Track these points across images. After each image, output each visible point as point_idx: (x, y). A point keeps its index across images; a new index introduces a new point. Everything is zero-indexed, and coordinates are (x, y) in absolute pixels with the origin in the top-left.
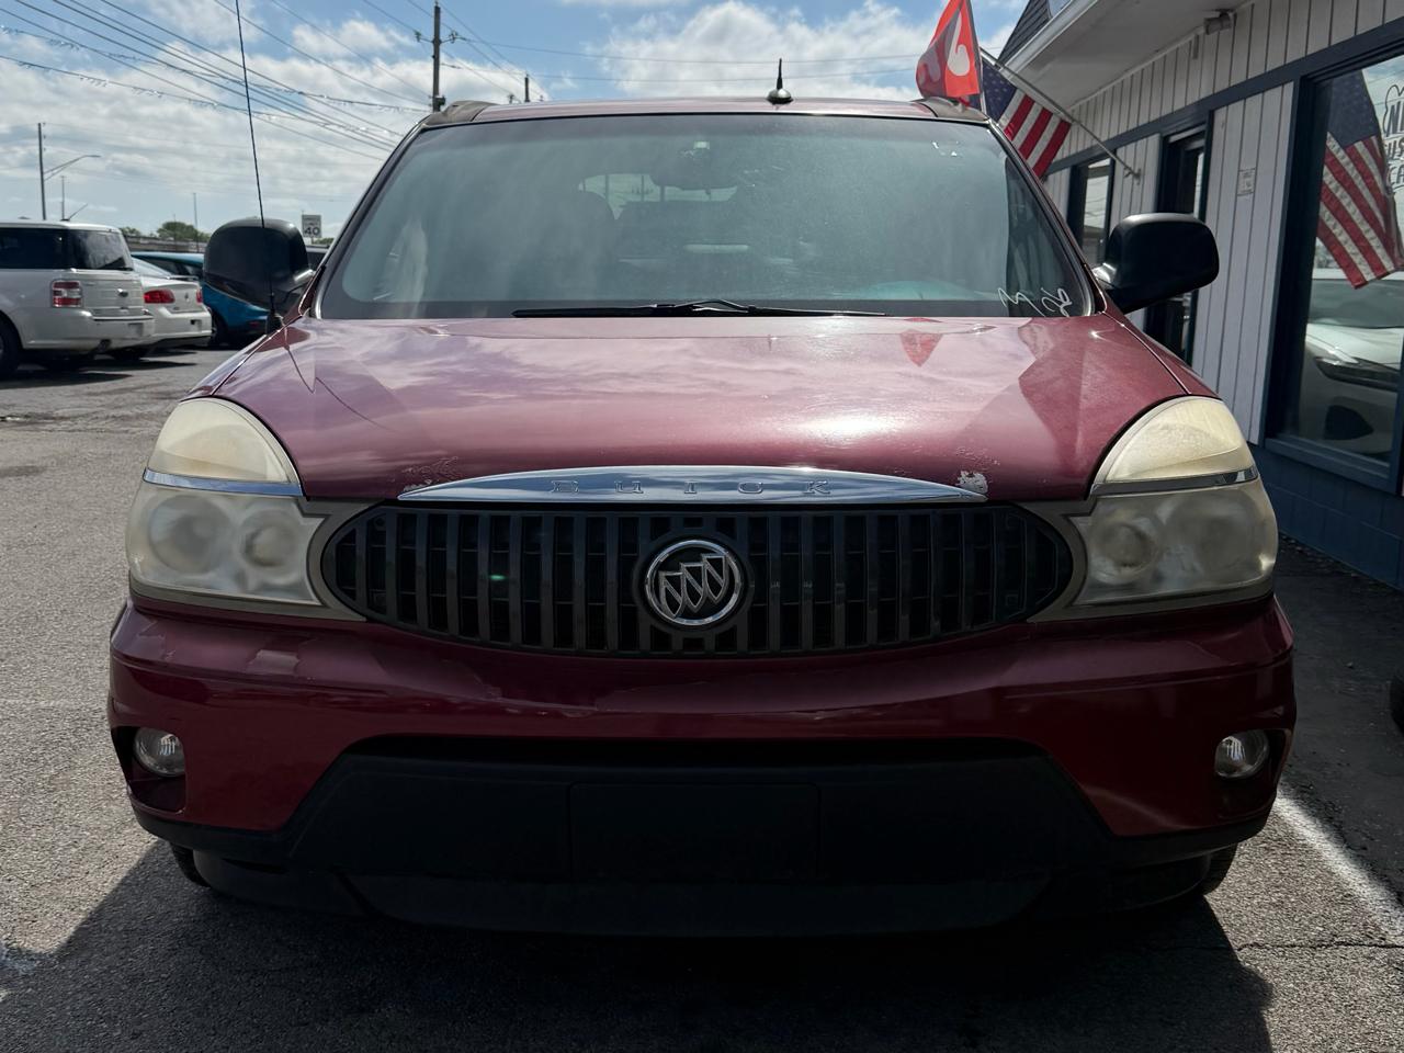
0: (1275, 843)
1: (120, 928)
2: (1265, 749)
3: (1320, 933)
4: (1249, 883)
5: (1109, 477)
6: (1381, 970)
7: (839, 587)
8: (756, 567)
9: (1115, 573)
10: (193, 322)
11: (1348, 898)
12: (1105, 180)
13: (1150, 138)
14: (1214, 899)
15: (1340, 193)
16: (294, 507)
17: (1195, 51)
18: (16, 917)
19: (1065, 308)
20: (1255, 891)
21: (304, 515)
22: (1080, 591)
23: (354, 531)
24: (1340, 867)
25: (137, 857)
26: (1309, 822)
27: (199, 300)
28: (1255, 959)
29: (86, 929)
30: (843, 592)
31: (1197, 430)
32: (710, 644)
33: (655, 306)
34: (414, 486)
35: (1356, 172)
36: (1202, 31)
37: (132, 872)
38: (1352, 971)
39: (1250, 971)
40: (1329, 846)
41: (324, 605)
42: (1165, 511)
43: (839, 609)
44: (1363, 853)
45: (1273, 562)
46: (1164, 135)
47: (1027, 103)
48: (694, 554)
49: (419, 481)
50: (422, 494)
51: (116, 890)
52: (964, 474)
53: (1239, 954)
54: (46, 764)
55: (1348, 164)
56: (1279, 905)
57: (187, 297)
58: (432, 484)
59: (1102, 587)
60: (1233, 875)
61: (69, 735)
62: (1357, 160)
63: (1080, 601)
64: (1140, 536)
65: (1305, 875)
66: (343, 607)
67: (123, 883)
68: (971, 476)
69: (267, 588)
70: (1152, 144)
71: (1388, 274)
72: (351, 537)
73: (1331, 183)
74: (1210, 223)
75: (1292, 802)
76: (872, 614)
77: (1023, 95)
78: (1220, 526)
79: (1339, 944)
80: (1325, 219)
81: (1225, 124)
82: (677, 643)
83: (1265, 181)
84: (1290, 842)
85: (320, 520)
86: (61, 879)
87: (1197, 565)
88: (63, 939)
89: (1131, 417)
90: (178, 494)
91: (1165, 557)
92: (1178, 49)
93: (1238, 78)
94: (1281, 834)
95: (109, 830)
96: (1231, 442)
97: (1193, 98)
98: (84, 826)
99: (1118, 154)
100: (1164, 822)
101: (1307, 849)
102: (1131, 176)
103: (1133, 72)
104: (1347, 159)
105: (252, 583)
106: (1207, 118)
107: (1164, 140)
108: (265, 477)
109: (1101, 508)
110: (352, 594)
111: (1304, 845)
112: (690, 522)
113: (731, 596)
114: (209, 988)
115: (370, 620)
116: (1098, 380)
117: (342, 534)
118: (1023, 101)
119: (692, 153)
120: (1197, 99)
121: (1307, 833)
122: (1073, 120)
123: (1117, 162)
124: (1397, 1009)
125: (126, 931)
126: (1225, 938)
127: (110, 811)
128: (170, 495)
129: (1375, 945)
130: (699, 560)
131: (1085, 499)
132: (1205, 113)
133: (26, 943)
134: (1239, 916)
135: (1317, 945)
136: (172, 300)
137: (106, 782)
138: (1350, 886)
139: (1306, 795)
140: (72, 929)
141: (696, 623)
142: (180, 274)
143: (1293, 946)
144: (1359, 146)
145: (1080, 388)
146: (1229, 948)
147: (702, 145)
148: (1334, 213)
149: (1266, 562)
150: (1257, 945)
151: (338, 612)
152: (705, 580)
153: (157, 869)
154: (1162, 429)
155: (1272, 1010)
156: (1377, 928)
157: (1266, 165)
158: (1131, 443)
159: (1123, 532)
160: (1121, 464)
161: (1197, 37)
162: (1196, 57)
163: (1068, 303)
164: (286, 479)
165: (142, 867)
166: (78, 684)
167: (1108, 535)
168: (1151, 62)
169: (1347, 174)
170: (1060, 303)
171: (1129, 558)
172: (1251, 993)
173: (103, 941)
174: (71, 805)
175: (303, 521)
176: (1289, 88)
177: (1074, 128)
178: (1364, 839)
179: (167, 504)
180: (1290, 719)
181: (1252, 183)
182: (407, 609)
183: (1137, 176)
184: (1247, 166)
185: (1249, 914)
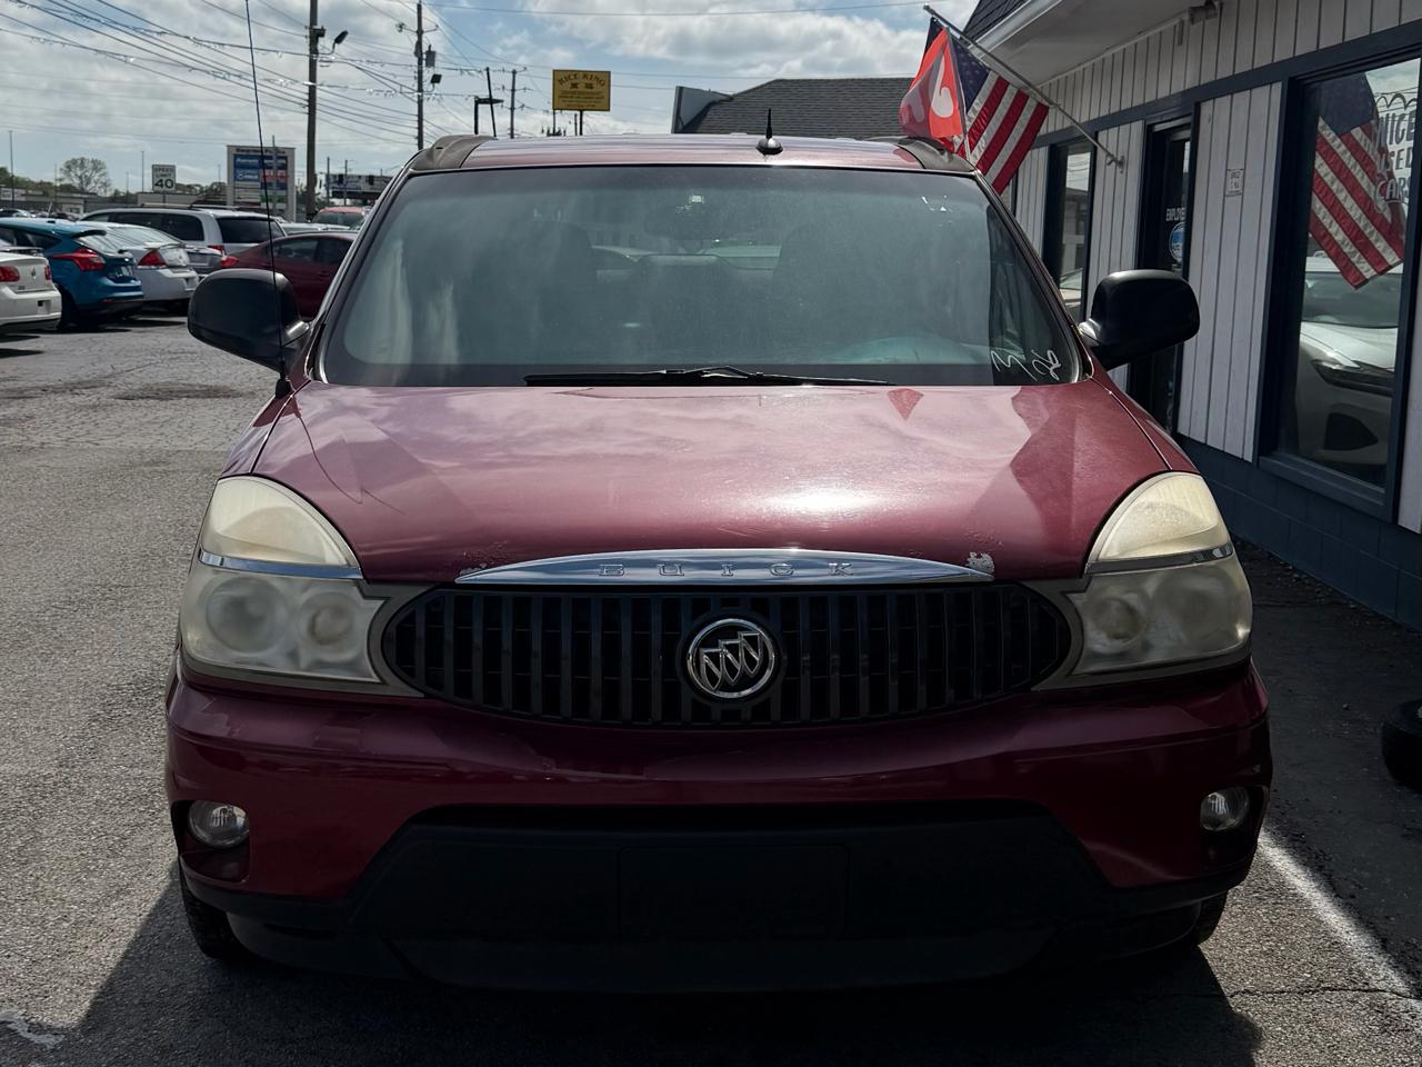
0: (1266, 893)
1: (136, 1002)
2: (1246, 804)
3: (1308, 979)
4: (1241, 933)
5: (1101, 556)
6: (1363, 1013)
7: (863, 659)
8: (787, 643)
9: (1109, 644)
10: (40, 303)
11: (1336, 945)
12: (1087, 157)
13: (1133, 124)
14: (1208, 948)
15: (1336, 186)
16: (355, 589)
17: (1180, 37)
18: (27, 993)
19: (1055, 370)
20: (1247, 940)
21: (365, 597)
22: (1078, 662)
23: (414, 612)
24: (1329, 915)
25: (133, 930)
26: (1300, 871)
27: (47, 278)
28: (1246, 1005)
29: (102, 1003)
30: (867, 663)
31: (1178, 509)
32: (747, 715)
33: (664, 372)
34: (469, 570)
35: (1353, 160)
36: (1186, 17)
37: (133, 945)
38: (1337, 1015)
39: (1241, 1016)
40: (1319, 895)
41: (383, 682)
42: (1151, 586)
43: (864, 680)
44: (1351, 901)
45: (1249, 631)
46: (1149, 123)
47: (1001, 85)
48: (731, 631)
49: (474, 565)
50: (478, 577)
51: (120, 964)
52: (973, 555)
53: (1231, 1000)
54: (9, 835)
55: (1345, 152)
56: (1270, 953)
57: (33, 274)
58: (486, 568)
59: (1098, 657)
60: (1225, 924)
61: (25, 804)
62: (1354, 148)
63: (1078, 670)
64: (1130, 610)
65: (1295, 924)
66: (404, 686)
67: (125, 956)
68: (979, 556)
69: (321, 665)
70: (1137, 128)
71: (1391, 267)
72: (411, 618)
73: (1326, 175)
74: (1193, 283)
75: (1284, 851)
76: (893, 685)
77: (996, 77)
78: (1200, 599)
79: (1325, 989)
80: (1320, 216)
81: (1211, 119)
82: (716, 713)
83: (1253, 181)
84: (1280, 892)
85: (380, 602)
86: (61, 954)
87: (1182, 635)
88: (82, 1014)
89: (1120, 494)
90: (236, 576)
91: (1153, 630)
92: (1161, 33)
93: (1225, 72)
94: (1273, 884)
95: (97, 903)
96: (1209, 519)
97: (1178, 87)
98: (68, 899)
99: (1100, 139)
100: (1157, 873)
101: (1298, 899)
102: (1114, 163)
103: (1115, 51)
104: (1343, 147)
105: (304, 662)
106: (1193, 111)
107: (1148, 129)
108: (324, 560)
109: (1095, 585)
110: (411, 673)
111: (1295, 895)
112: (726, 602)
113: (764, 672)
114: (240, 1058)
115: (428, 696)
116: (1089, 455)
117: (401, 617)
118: (997, 83)
119: (687, 208)
120: (1182, 89)
121: (1298, 882)
122: (1051, 103)
123: (1099, 149)
124: (1375, 1048)
125: (142, 1003)
126: (1218, 986)
127: (92, 883)
128: (231, 577)
129: (1359, 990)
130: (736, 637)
131: (1081, 577)
132: (1192, 103)
133: (45, 1018)
134: (1231, 965)
135: (1305, 991)
136: (16, 278)
137: (79, 853)
138: (1337, 935)
139: (1297, 844)
140: (87, 1004)
141: (735, 695)
142: (19, 244)
143: (1283, 992)
144: (1357, 133)
145: (1072, 466)
146: (1222, 996)
147: (697, 199)
148: (1330, 209)
149: (1242, 632)
150: (1247, 991)
151: (397, 688)
152: (741, 654)
153: (157, 942)
154: (1148, 507)
155: (1261, 1051)
156: (1361, 974)
157: (1255, 167)
158: (1120, 522)
159: (1115, 604)
160: (1114, 541)
161: (1182, 22)
162: (1181, 43)
163: (1057, 365)
164: (345, 563)
165: (141, 940)
166: (17, 747)
167: (1102, 606)
168: (1133, 42)
169: (1343, 163)
170: (1050, 365)
171: (1121, 630)
172: (1241, 1038)
173: (121, 1014)
174: (48, 877)
175: (363, 603)
176: (1277, 88)
177: (1052, 112)
178: (1353, 887)
179: (227, 585)
180: (1267, 776)
181: (1240, 184)
182: (464, 686)
183: (1120, 164)
184: (1236, 166)
185: (1241, 962)
